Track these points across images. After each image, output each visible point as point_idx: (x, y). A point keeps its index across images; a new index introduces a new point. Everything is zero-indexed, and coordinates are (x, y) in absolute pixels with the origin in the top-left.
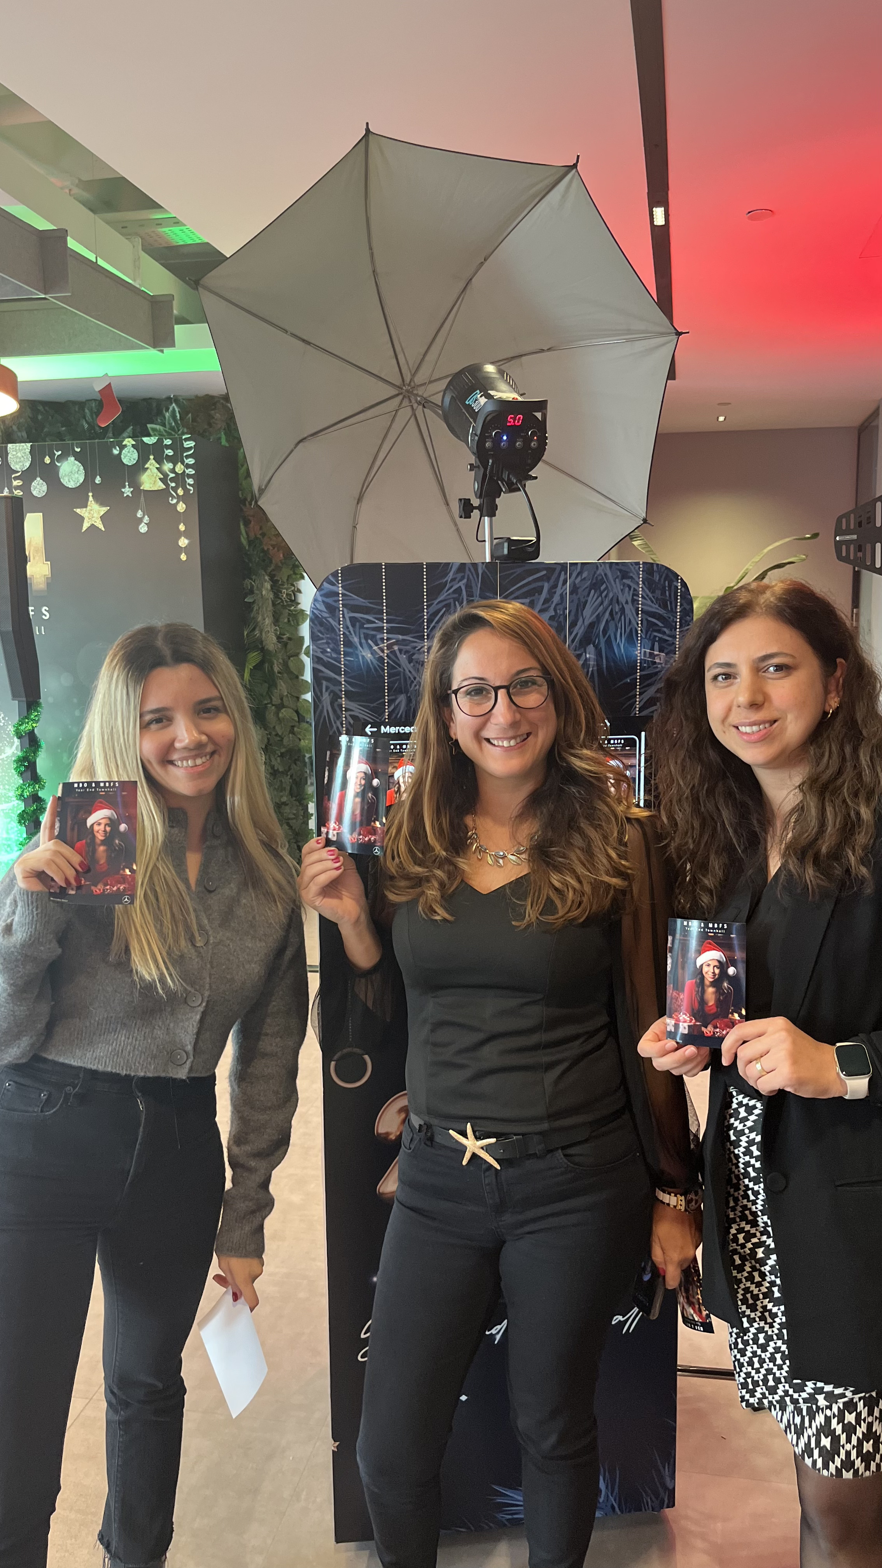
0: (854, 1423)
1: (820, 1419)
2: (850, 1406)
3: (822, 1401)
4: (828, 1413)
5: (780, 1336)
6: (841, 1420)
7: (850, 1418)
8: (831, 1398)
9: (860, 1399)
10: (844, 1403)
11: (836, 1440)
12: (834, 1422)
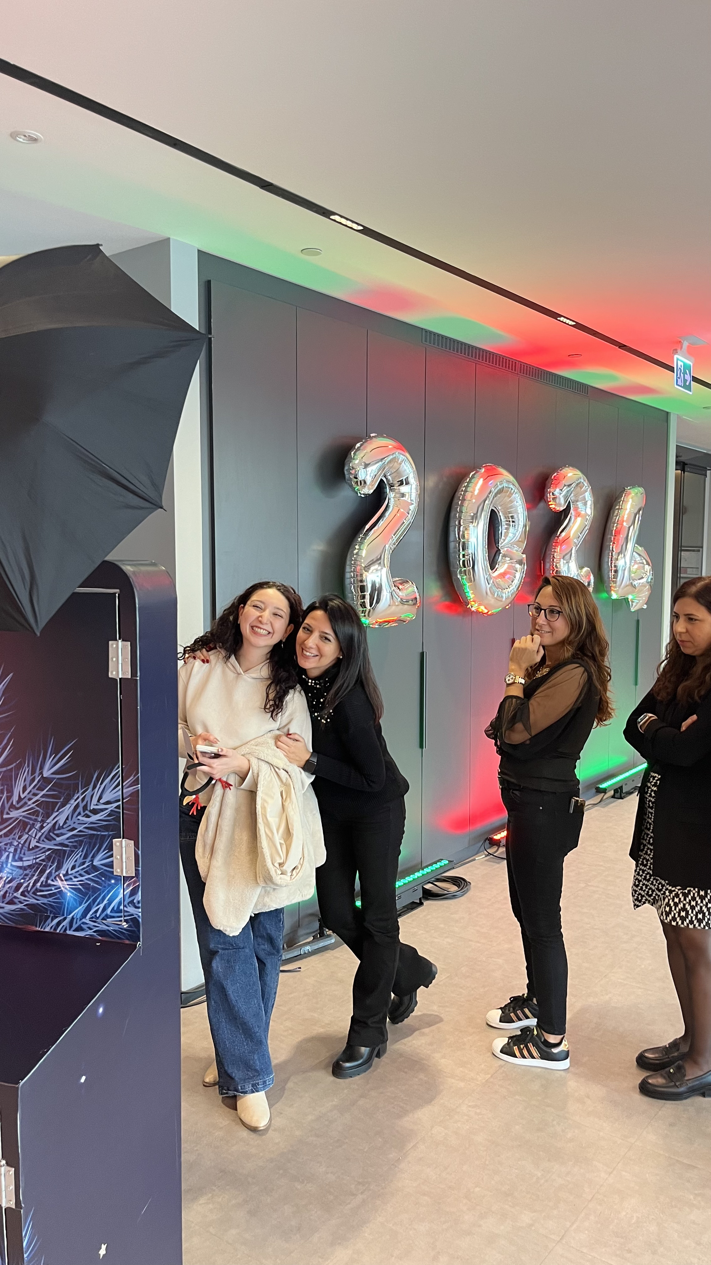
0: (678, 902)
1: (667, 900)
2: (677, 895)
3: (667, 893)
4: (669, 898)
5: (650, 869)
6: (673, 900)
7: (676, 900)
8: (671, 892)
9: (681, 892)
10: (675, 894)
11: (671, 908)
12: (671, 901)
